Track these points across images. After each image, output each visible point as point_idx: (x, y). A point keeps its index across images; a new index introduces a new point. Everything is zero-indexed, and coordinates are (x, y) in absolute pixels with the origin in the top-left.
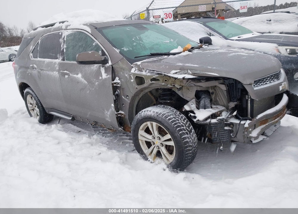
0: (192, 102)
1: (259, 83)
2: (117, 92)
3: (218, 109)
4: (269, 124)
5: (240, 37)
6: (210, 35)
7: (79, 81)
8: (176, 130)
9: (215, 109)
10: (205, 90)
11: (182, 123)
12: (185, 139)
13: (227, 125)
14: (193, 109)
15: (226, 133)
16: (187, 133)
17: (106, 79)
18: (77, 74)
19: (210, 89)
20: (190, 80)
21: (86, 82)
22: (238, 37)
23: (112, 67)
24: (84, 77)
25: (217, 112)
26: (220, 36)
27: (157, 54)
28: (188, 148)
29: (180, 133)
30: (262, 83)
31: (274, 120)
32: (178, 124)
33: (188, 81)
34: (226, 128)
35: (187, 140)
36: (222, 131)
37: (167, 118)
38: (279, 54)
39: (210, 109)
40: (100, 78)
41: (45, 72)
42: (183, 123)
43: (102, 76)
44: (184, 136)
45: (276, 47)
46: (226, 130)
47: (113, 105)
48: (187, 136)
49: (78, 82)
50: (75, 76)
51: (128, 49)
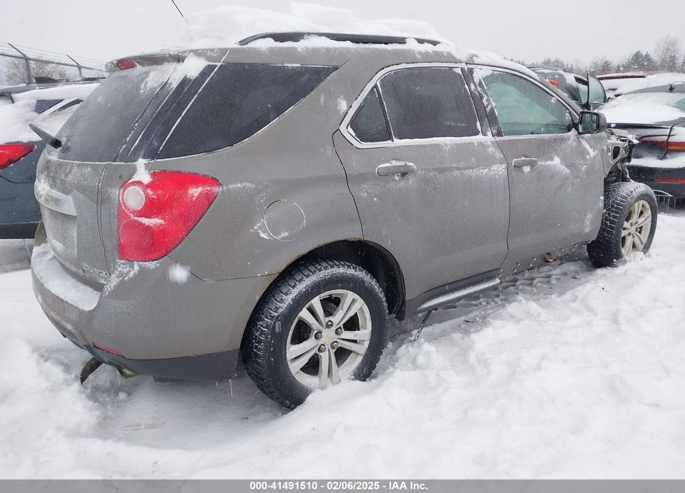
7: (555, 173)
17: (594, 156)
18: (552, 159)
21: (567, 171)
24: (564, 161)
40: (588, 157)
41: (456, 173)
43: (588, 154)
47: (602, 198)
49: (553, 175)
50: (549, 163)
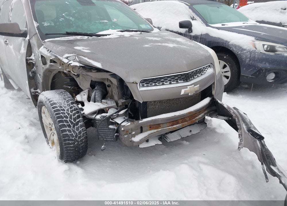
0: (85, 93)
1: (151, 83)
2: (33, 69)
3: (106, 105)
4: (162, 130)
5: (224, 25)
6: (193, 19)
8: (56, 120)
9: (104, 104)
10: (100, 81)
11: (66, 114)
12: (65, 132)
13: (113, 124)
14: (83, 100)
15: (111, 132)
16: (69, 126)
17: (23, 53)
18: (11, 45)
19: (107, 81)
20: (81, 68)
21: (15, 55)
22: (222, 25)
23: (29, 42)
25: (106, 108)
26: (202, 22)
27: (75, 33)
28: (67, 142)
29: (59, 124)
30: (157, 84)
31: (171, 126)
32: (61, 115)
33: (79, 69)
34: (111, 127)
35: (67, 133)
36: (106, 130)
37: (52, 106)
38: (254, 49)
39: (99, 104)
42: (69, 114)
43: (21, 50)
44: (63, 129)
45: (253, 41)
46: (111, 129)
47: (27, 82)
48: (69, 129)
49: (12, 53)
51: (49, 24)
